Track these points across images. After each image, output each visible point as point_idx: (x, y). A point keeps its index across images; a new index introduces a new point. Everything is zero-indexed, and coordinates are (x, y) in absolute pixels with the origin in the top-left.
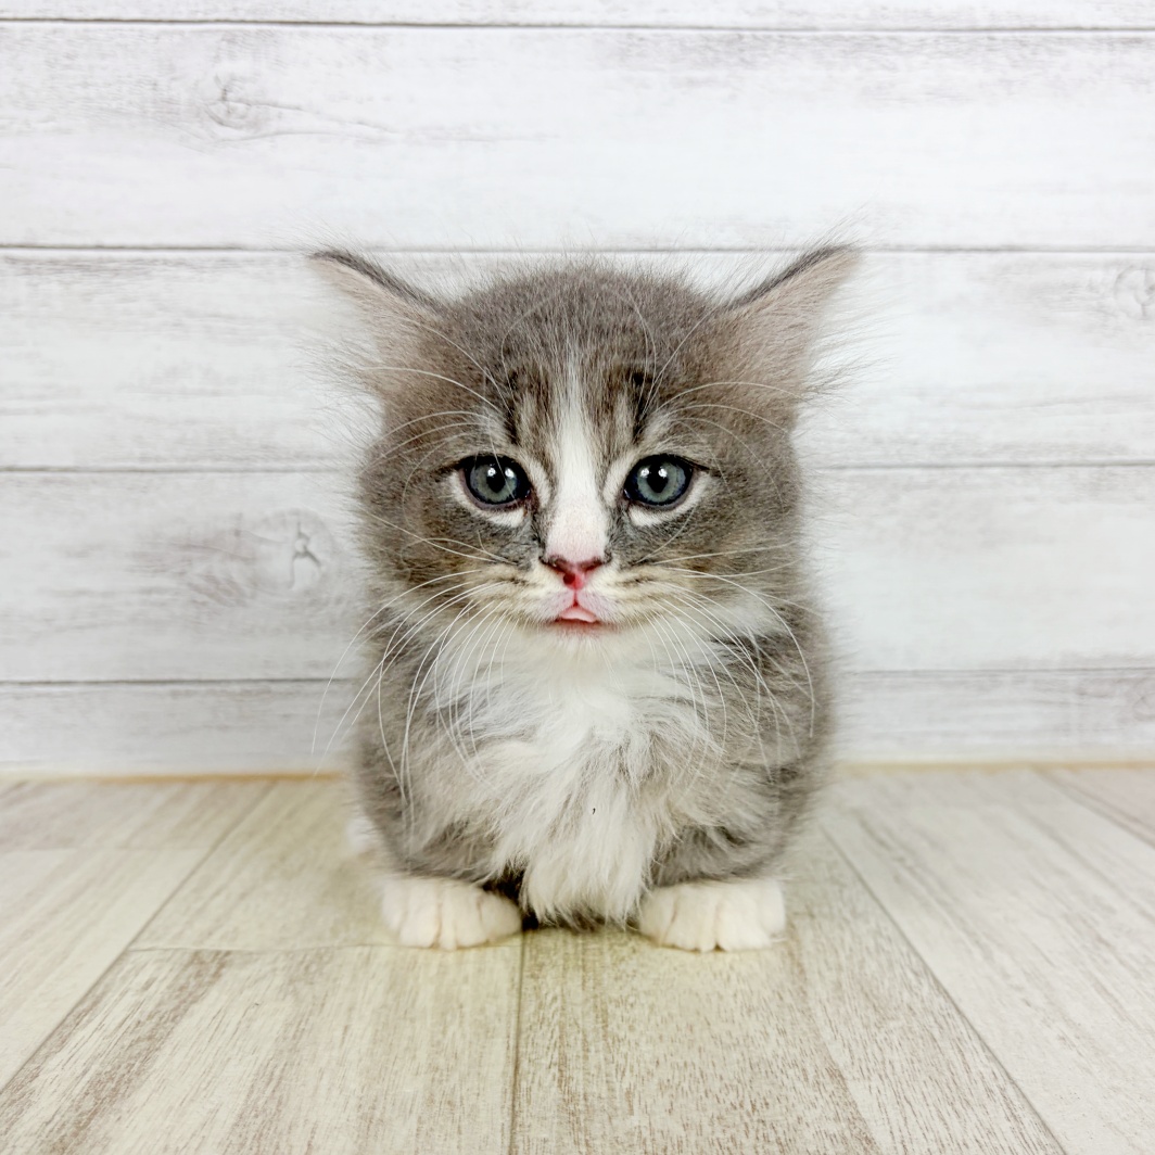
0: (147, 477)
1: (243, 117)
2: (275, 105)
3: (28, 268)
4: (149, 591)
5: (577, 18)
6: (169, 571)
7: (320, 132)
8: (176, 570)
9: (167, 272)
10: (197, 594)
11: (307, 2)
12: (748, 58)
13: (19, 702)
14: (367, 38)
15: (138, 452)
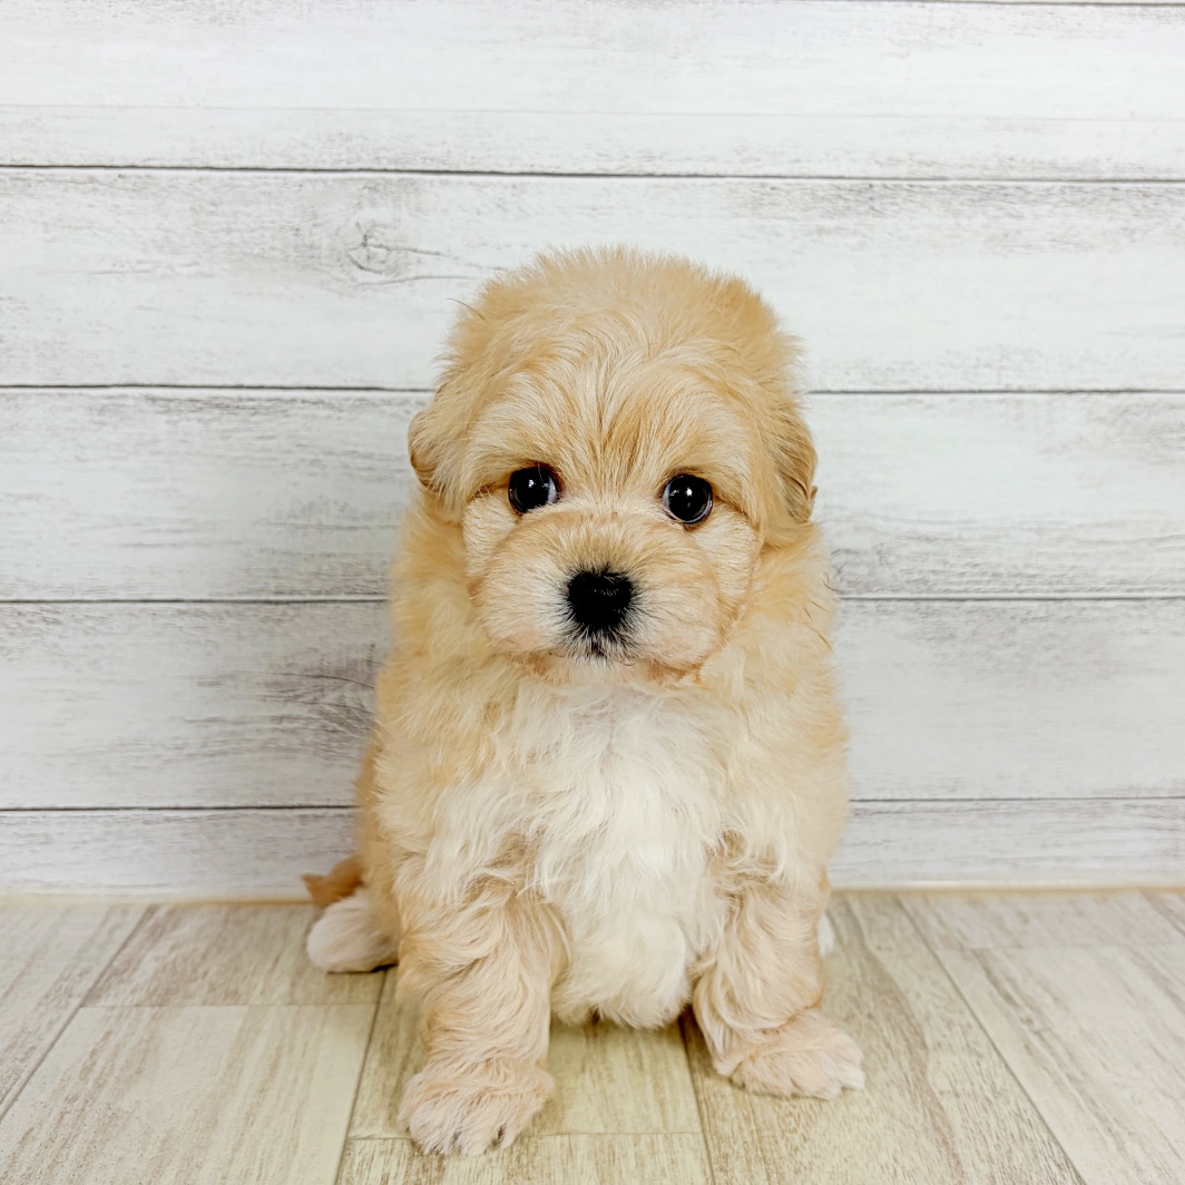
0: (281, 608)
1: (384, 262)
2: (415, 251)
3: (168, 407)
4: (281, 719)
5: (711, 169)
6: (300, 700)
7: (459, 277)
8: (309, 698)
9: (306, 411)
10: (327, 722)
11: (449, 152)
12: (877, 206)
13: (148, 827)
14: (506, 187)
15: (273, 585)
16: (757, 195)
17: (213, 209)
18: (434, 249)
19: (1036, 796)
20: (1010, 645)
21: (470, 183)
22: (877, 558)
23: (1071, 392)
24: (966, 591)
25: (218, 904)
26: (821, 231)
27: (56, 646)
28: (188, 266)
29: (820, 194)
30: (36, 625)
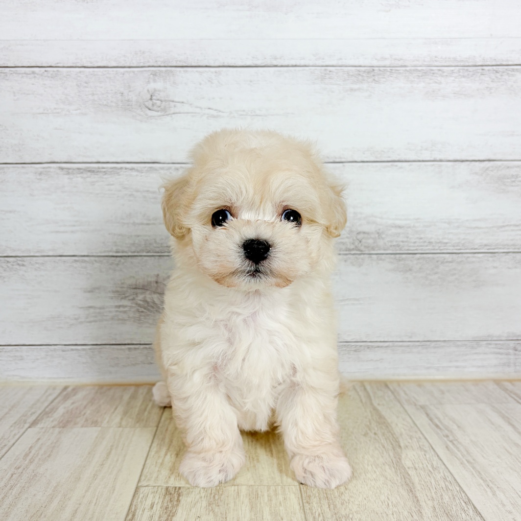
0: (118, 259)
1: (160, 107)
2: (173, 101)
3: (68, 171)
4: (119, 306)
5: (302, 63)
6: (128, 298)
7: (192, 113)
8: (131, 298)
9: (127, 173)
10: (139, 308)
11: (187, 58)
12: (376, 78)
13: (64, 353)
14: (212, 73)
15: (115, 249)
16: (323, 74)
17: (86, 85)
18: (181, 100)
19: (447, 340)
20: (436, 273)
21: (197, 71)
22: (377, 236)
23: (463, 161)
24: (416, 250)
25: (94, 385)
26: (352, 90)
27: (23, 275)
28: (76, 110)
29: (351, 74)
30: (15, 266)
